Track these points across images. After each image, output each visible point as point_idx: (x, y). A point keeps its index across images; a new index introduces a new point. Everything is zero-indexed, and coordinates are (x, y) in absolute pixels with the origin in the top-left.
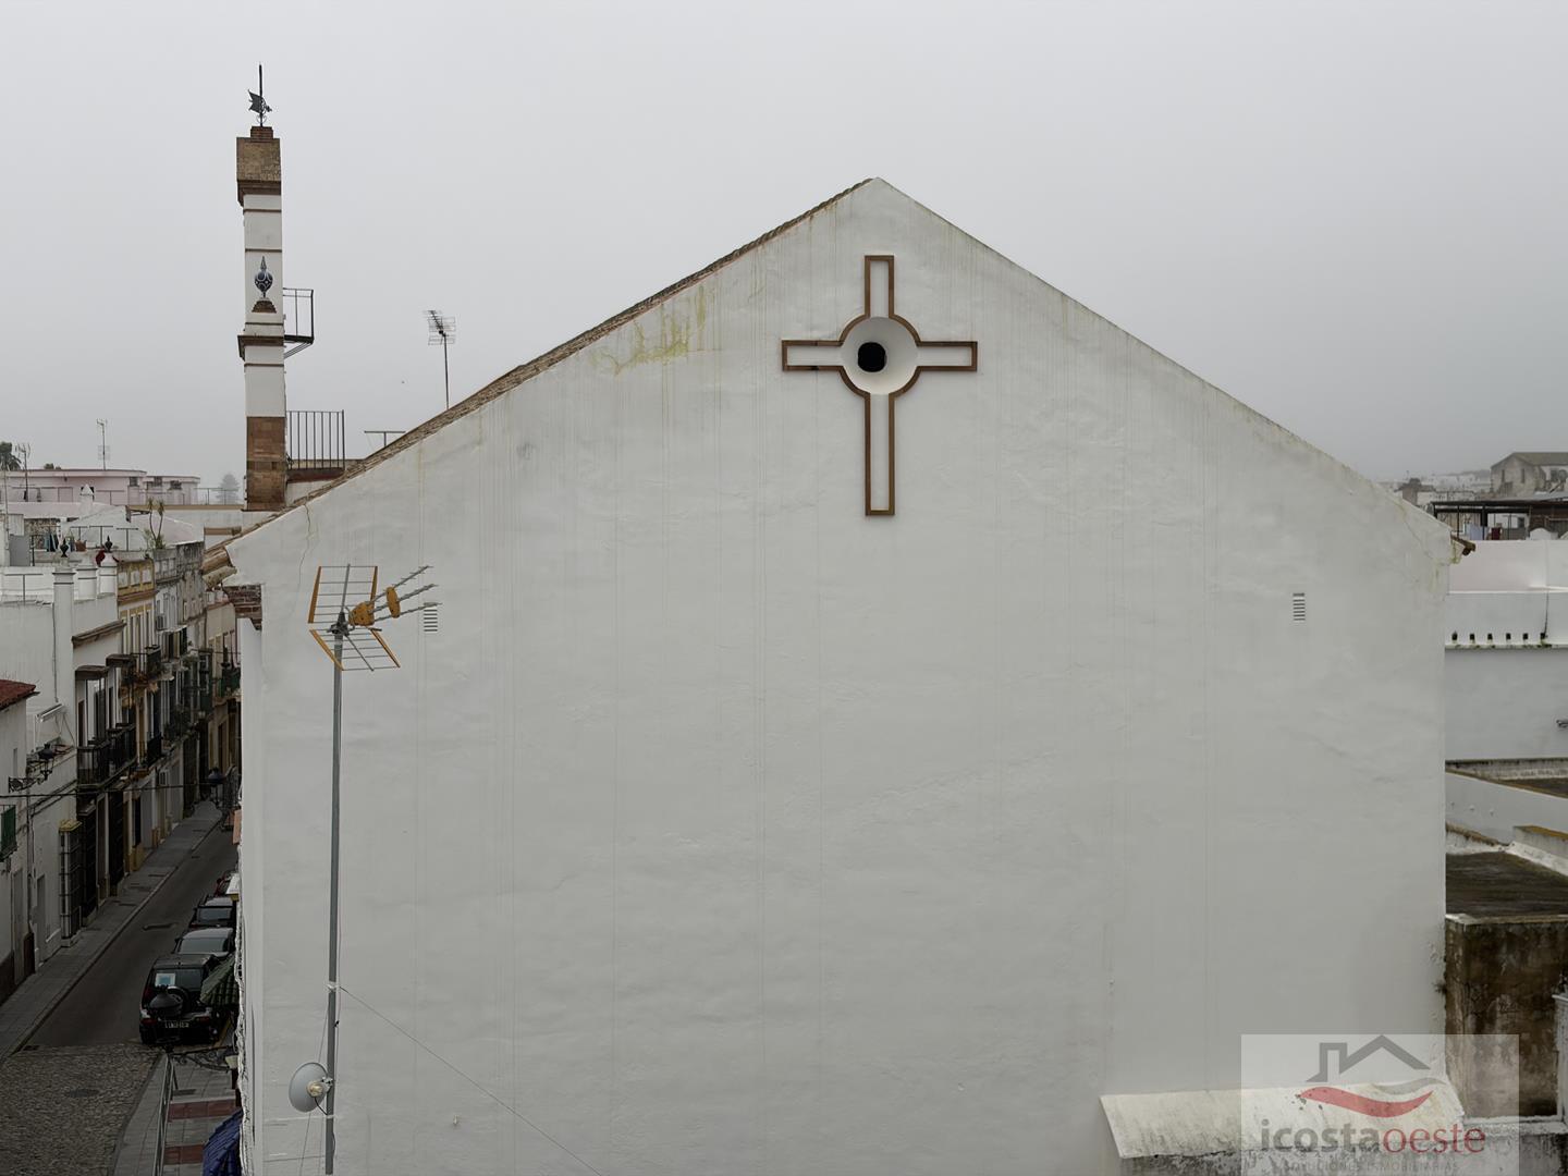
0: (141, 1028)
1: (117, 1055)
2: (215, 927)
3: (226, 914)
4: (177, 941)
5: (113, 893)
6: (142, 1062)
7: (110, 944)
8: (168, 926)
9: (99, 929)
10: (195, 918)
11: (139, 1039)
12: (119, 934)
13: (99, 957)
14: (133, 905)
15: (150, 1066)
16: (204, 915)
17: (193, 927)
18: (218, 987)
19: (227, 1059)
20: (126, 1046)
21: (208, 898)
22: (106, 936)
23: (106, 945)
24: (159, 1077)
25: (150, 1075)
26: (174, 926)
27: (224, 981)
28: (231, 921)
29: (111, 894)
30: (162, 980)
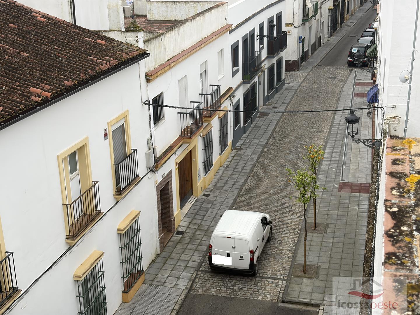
0: (348, 62)
1: (341, 69)
2: (368, 37)
3: (371, 33)
4: (358, 40)
5: (341, 27)
6: (348, 71)
7: (340, 40)
8: (355, 36)
9: (337, 36)
10: (363, 34)
11: (347, 65)
12: (342, 38)
13: (337, 43)
14: (346, 30)
15: (350, 72)
16: (365, 33)
17: (362, 37)
18: (371, 52)
19: (374, 70)
20: (344, 67)
21: (366, 29)
22: (339, 38)
23: (339, 40)
24: (352, 76)
25: (350, 75)
26: (357, 36)
27: (373, 50)
28: (373, 35)
29: (340, 27)
30: (354, 50)
